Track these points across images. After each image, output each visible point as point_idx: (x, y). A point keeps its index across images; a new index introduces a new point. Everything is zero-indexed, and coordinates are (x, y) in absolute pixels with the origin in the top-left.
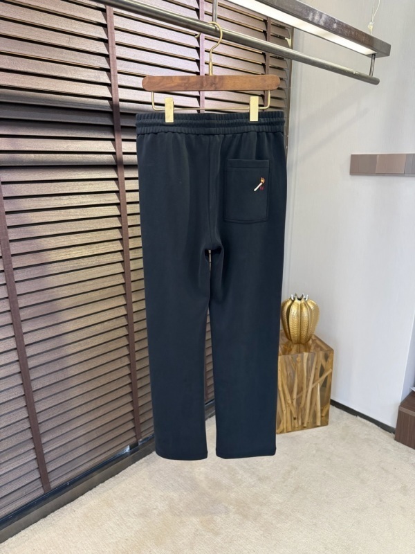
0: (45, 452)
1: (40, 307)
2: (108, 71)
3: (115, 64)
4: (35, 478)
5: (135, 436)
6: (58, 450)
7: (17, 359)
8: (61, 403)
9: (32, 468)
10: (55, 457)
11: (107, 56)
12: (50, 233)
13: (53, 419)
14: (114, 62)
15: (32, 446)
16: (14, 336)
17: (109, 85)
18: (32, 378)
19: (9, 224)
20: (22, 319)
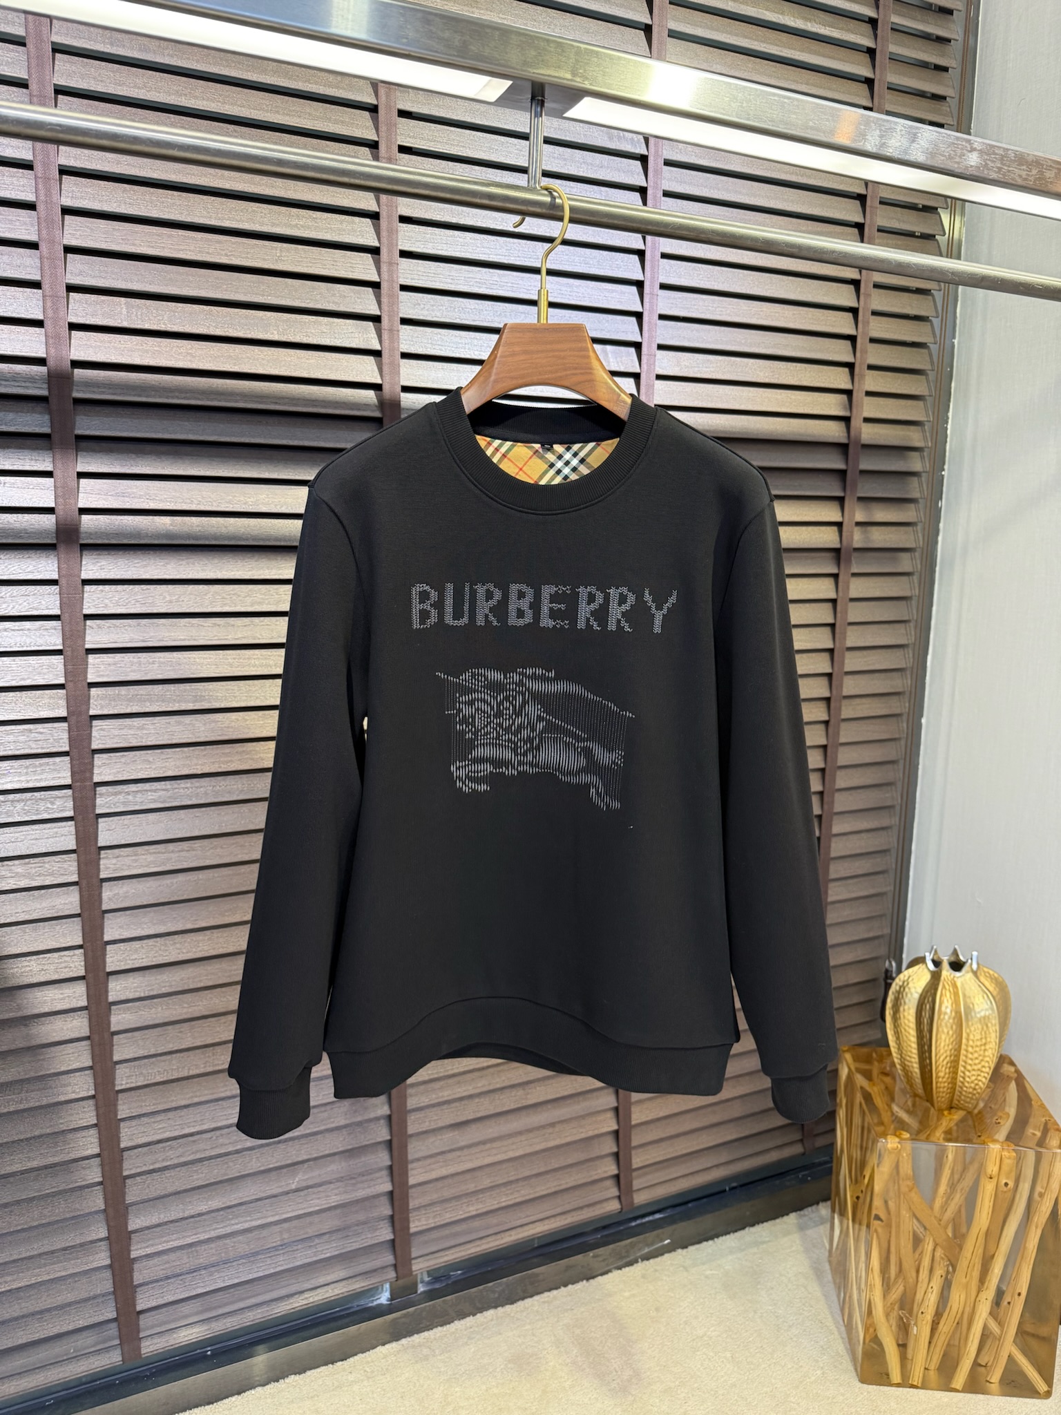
0: (133, 1255)
1: (151, 883)
2: (376, 319)
3: (394, 302)
4: (101, 1319)
5: (395, 1266)
6: (172, 1256)
7: (85, 1003)
8: (192, 1135)
9: (99, 1292)
10: (161, 1274)
11: (375, 286)
12: (190, 706)
13: (167, 1174)
14: (392, 296)
15: (103, 1233)
16: (80, 947)
17: (377, 354)
18: (116, 1058)
19: (91, 678)
20: (104, 907)
